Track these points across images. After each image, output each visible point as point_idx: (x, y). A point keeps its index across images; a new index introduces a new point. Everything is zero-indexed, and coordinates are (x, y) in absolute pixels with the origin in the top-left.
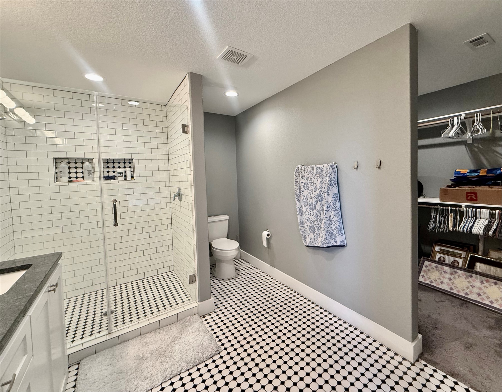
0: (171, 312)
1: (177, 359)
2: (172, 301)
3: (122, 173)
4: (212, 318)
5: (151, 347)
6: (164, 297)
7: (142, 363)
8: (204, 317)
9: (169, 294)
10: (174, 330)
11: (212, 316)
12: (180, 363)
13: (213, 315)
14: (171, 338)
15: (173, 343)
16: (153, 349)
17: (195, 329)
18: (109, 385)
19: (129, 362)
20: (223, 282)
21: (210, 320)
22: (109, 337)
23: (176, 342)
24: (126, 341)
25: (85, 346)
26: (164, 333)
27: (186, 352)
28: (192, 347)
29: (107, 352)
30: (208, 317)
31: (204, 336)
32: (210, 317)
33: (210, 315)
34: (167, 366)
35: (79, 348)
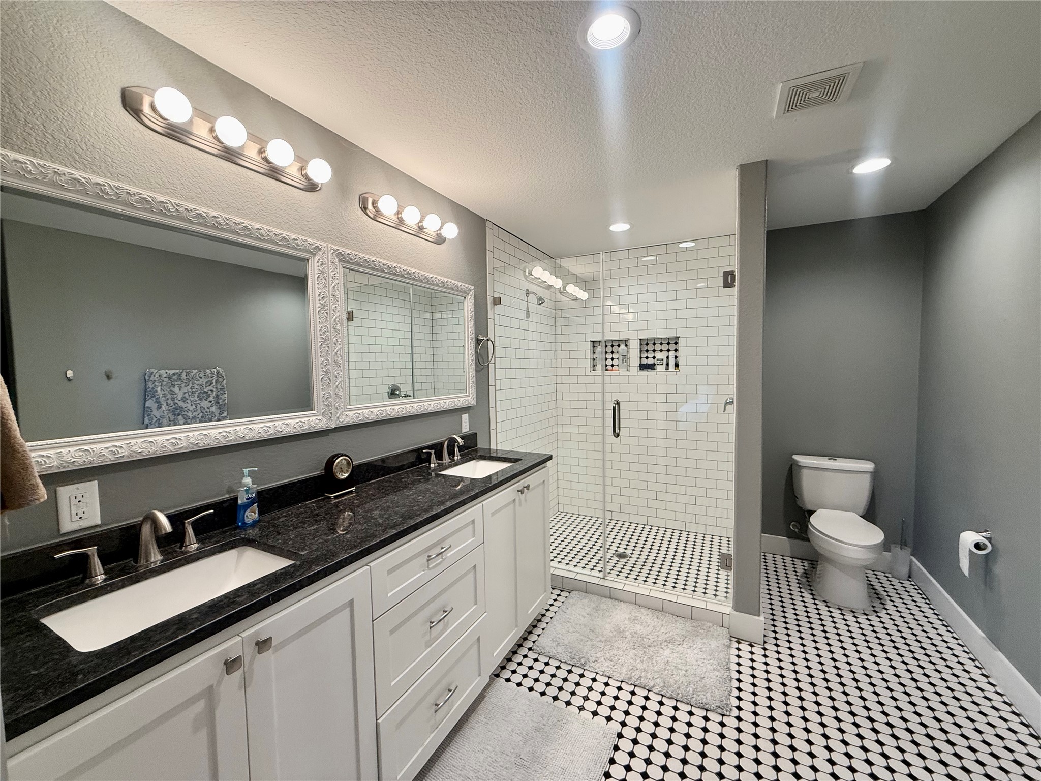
0: (685, 599)
1: (655, 669)
2: (701, 585)
3: (662, 360)
4: (752, 653)
5: (638, 627)
6: (693, 572)
7: (617, 639)
8: (739, 643)
9: (703, 571)
10: (678, 628)
11: (754, 650)
12: (656, 677)
13: (758, 650)
14: (667, 635)
15: (666, 644)
16: (638, 632)
17: (708, 649)
18: (577, 634)
19: (607, 626)
20: (822, 606)
21: (745, 655)
22: (601, 582)
23: (670, 646)
24: (618, 600)
25: (579, 577)
26: (664, 622)
27: (673, 668)
28: (685, 669)
29: (595, 598)
30: (745, 647)
31: (714, 669)
32: (749, 649)
33: (752, 646)
34: (639, 666)
35: (572, 575)
